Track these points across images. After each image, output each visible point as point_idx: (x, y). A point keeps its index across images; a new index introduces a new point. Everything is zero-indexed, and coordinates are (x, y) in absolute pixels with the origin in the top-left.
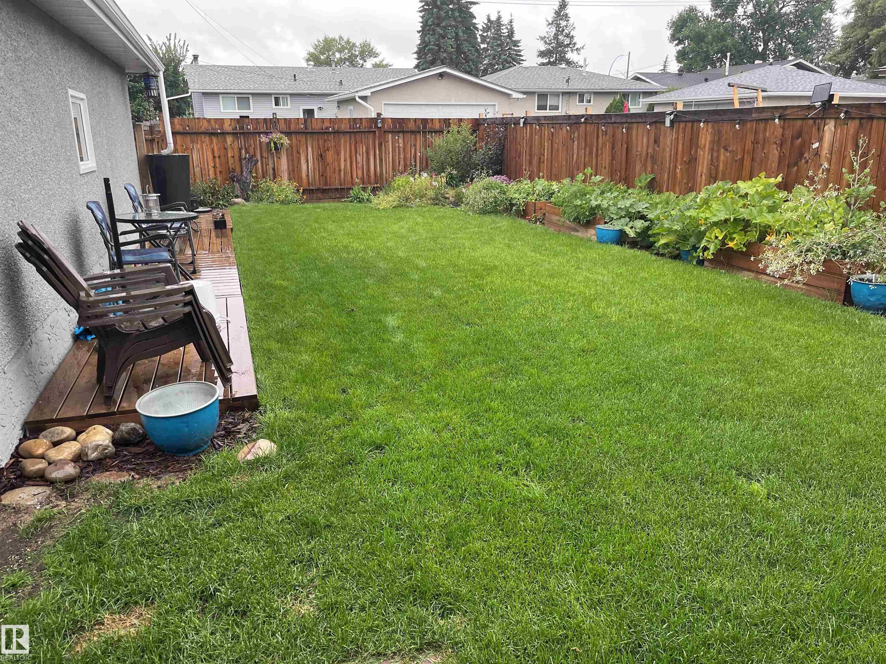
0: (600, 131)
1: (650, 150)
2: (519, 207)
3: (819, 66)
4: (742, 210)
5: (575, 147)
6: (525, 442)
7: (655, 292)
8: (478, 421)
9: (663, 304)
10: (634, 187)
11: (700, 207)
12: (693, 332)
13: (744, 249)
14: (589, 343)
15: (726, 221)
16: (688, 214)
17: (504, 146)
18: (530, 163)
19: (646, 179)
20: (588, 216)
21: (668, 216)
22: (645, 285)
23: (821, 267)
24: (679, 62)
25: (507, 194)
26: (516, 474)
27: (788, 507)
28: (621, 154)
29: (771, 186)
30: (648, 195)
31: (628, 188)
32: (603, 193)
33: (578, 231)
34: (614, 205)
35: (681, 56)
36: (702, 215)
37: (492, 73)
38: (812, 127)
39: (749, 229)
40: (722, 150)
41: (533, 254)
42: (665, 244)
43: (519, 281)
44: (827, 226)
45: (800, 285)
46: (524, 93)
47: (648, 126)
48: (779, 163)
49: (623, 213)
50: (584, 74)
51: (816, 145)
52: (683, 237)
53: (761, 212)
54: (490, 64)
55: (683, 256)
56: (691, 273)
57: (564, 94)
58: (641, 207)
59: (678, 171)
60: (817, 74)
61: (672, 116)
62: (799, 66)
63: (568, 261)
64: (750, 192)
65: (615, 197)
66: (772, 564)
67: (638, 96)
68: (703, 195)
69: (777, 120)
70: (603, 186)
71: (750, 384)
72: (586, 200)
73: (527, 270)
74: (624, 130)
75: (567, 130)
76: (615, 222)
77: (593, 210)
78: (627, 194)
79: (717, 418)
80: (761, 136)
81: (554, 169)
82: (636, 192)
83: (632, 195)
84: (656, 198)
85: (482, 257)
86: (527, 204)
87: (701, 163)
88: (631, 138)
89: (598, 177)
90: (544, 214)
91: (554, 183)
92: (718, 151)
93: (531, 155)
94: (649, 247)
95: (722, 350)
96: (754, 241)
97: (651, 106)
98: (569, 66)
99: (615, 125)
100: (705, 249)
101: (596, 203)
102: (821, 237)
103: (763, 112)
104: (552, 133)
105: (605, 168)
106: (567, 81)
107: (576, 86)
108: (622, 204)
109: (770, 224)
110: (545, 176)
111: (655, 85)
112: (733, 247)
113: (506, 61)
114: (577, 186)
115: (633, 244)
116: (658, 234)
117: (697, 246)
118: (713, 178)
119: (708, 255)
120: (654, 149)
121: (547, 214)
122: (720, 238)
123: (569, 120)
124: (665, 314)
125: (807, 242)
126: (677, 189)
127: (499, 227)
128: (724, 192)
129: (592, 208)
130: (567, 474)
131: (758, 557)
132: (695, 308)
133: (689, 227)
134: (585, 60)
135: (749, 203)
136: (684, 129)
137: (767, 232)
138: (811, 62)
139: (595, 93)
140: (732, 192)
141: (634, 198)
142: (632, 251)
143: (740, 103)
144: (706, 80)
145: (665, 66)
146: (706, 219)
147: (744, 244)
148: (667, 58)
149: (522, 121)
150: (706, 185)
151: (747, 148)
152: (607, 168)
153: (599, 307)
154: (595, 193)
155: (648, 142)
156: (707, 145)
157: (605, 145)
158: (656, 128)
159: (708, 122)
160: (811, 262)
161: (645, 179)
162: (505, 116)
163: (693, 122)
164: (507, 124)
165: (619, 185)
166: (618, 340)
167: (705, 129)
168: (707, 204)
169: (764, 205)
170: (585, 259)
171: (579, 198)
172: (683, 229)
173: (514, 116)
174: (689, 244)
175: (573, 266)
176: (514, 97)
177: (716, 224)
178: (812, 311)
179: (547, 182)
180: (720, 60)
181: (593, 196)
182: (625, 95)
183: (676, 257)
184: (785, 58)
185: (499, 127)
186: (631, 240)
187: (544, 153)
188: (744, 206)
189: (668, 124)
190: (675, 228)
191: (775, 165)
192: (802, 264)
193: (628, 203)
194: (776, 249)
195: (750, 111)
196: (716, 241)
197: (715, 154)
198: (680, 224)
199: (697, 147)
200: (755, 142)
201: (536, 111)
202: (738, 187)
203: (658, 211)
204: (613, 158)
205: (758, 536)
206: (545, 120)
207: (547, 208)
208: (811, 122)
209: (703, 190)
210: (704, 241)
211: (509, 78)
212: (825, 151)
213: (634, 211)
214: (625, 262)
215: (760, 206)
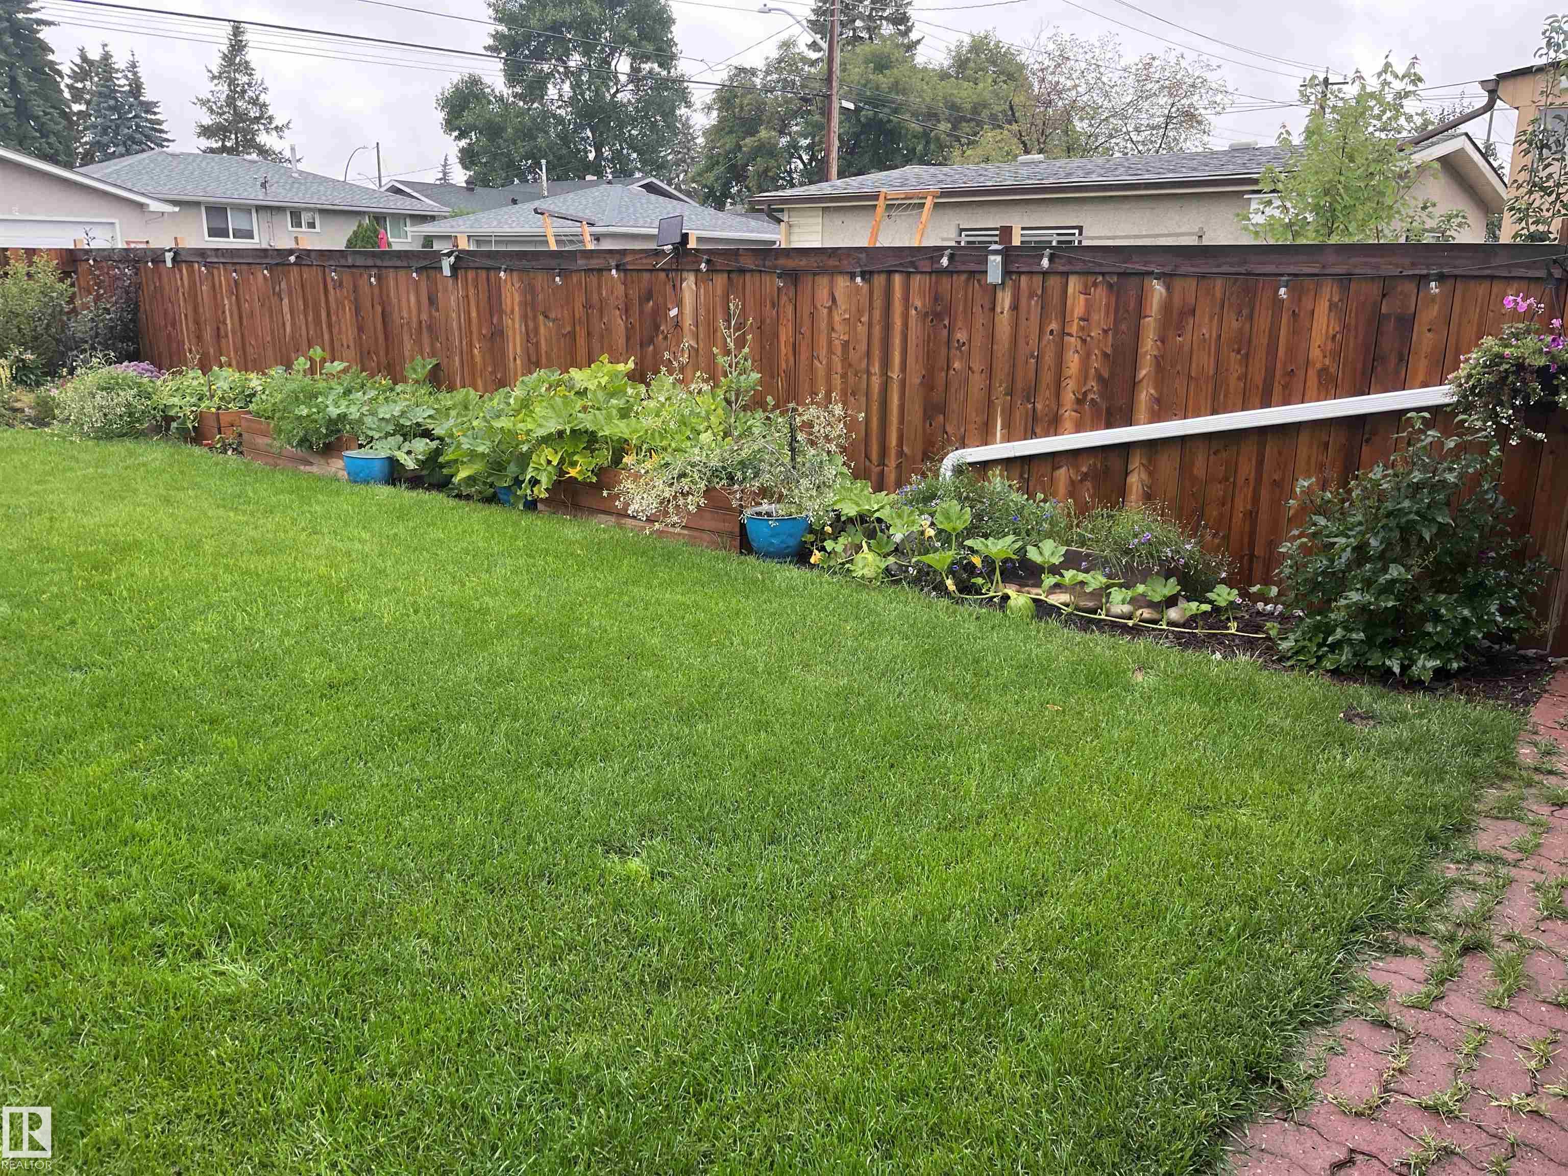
0: (329, 280)
1: (424, 317)
2: (184, 422)
3: (680, 191)
4: (580, 415)
5: (286, 309)
6: (215, 887)
7: (456, 562)
8: (107, 866)
9: (472, 583)
10: (404, 380)
11: (518, 412)
12: (526, 625)
13: (594, 480)
14: (341, 670)
15: (561, 433)
16: (497, 424)
17: (137, 304)
18: (199, 338)
19: (424, 366)
20: (327, 436)
21: (468, 429)
22: (439, 552)
23: (703, 500)
24: (466, 167)
25: (155, 397)
26: (199, 955)
27: (680, 885)
28: (374, 321)
29: (620, 376)
30: (430, 393)
31: (395, 383)
32: (348, 392)
33: (311, 464)
34: (372, 414)
35: (468, 158)
36: (520, 425)
37: (101, 161)
38: (665, 284)
39: (597, 446)
40: (541, 317)
41: (221, 512)
42: (469, 478)
43: (193, 568)
44: (703, 437)
45: (678, 530)
46: (175, 203)
47: (414, 275)
48: (628, 339)
49: (390, 428)
50: (296, 175)
51: (673, 312)
52: (498, 466)
53: (609, 418)
54: (98, 142)
55: (501, 497)
56: (516, 524)
57: (259, 208)
58: (421, 415)
59: (476, 351)
60: (675, 202)
61: (452, 259)
62: (650, 188)
63: (294, 521)
64: (590, 387)
65: (371, 399)
66: (663, 986)
67: (402, 222)
68: (518, 392)
69: (614, 272)
70: (347, 379)
71: (617, 696)
72: (317, 406)
73: (208, 546)
74: (373, 279)
75: (264, 276)
76: (377, 445)
77: (336, 424)
78: (394, 393)
79: (570, 765)
80: (595, 297)
81: (250, 350)
82: (409, 389)
83: (402, 396)
84: (446, 399)
85: (106, 526)
86: (200, 417)
87: (511, 339)
88: (388, 296)
89: (336, 363)
90: (240, 435)
91: (253, 376)
92: (535, 318)
93: (197, 323)
94: (443, 485)
95: (573, 648)
96: (606, 465)
97: (428, 240)
98: (266, 159)
99: (354, 270)
100: (535, 482)
101: (338, 412)
102: (696, 455)
103: (592, 257)
104: (235, 281)
105: (348, 347)
106: (264, 185)
107: (279, 195)
108: (384, 412)
109: (625, 436)
110: (234, 363)
111: (428, 205)
112: (577, 476)
113: (131, 138)
114: (298, 379)
115: (415, 481)
116: (456, 461)
117: (521, 478)
118: (533, 363)
119: (540, 492)
120: (430, 312)
121: (245, 435)
122: (555, 463)
123: (266, 257)
124: (477, 599)
125: (679, 464)
126: (479, 382)
127: (144, 465)
128: (550, 386)
129: (330, 420)
130: (305, 925)
131: (642, 982)
132: (526, 583)
133: (503, 447)
134: (293, 149)
135: (590, 404)
136: (476, 279)
137: (623, 449)
138: (670, 184)
139: (323, 212)
140: (563, 387)
141: (406, 399)
142: (414, 494)
143: (558, 242)
144: (514, 202)
145: (445, 174)
146: (528, 432)
147: (593, 471)
148: (446, 159)
149: (169, 256)
150: (523, 375)
151: (577, 316)
152: (352, 345)
153: (358, 600)
154: (334, 392)
155: (418, 302)
156: (517, 309)
157: (340, 304)
158: (428, 278)
159: (512, 270)
160: (688, 493)
161: (421, 367)
162: (133, 246)
163: (488, 269)
164: (137, 262)
165: (377, 378)
166: (396, 657)
167: (509, 283)
168: (527, 407)
169: (612, 407)
170: (327, 516)
171: (304, 403)
172: (495, 451)
173: (153, 245)
174: (507, 476)
175: (303, 530)
176: (152, 209)
177: (546, 440)
178: (700, 568)
179: (237, 375)
180: (532, 170)
181: (331, 398)
182: (379, 218)
183: (492, 499)
184: (631, 175)
185: (121, 266)
186: (409, 475)
187: (225, 319)
188: (585, 409)
189: (447, 271)
190: (480, 449)
191: (622, 341)
192: (675, 497)
193: (397, 410)
194: (637, 477)
195: (572, 255)
196: (550, 468)
197: (531, 325)
198: (488, 443)
199: (501, 312)
200: (588, 306)
201: (207, 238)
202: (571, 379)
203: (451, 422)
204: (361, 329)
205: (640, 945)
206: (217, 256)
207: (243, 423)
208: (662, 275)
209: (518, 383)
210: (530, 469)
211: (140, 173)
212: (688, 321)
213: (409, 423)
214: (402, 515)
215: (607, 408)
